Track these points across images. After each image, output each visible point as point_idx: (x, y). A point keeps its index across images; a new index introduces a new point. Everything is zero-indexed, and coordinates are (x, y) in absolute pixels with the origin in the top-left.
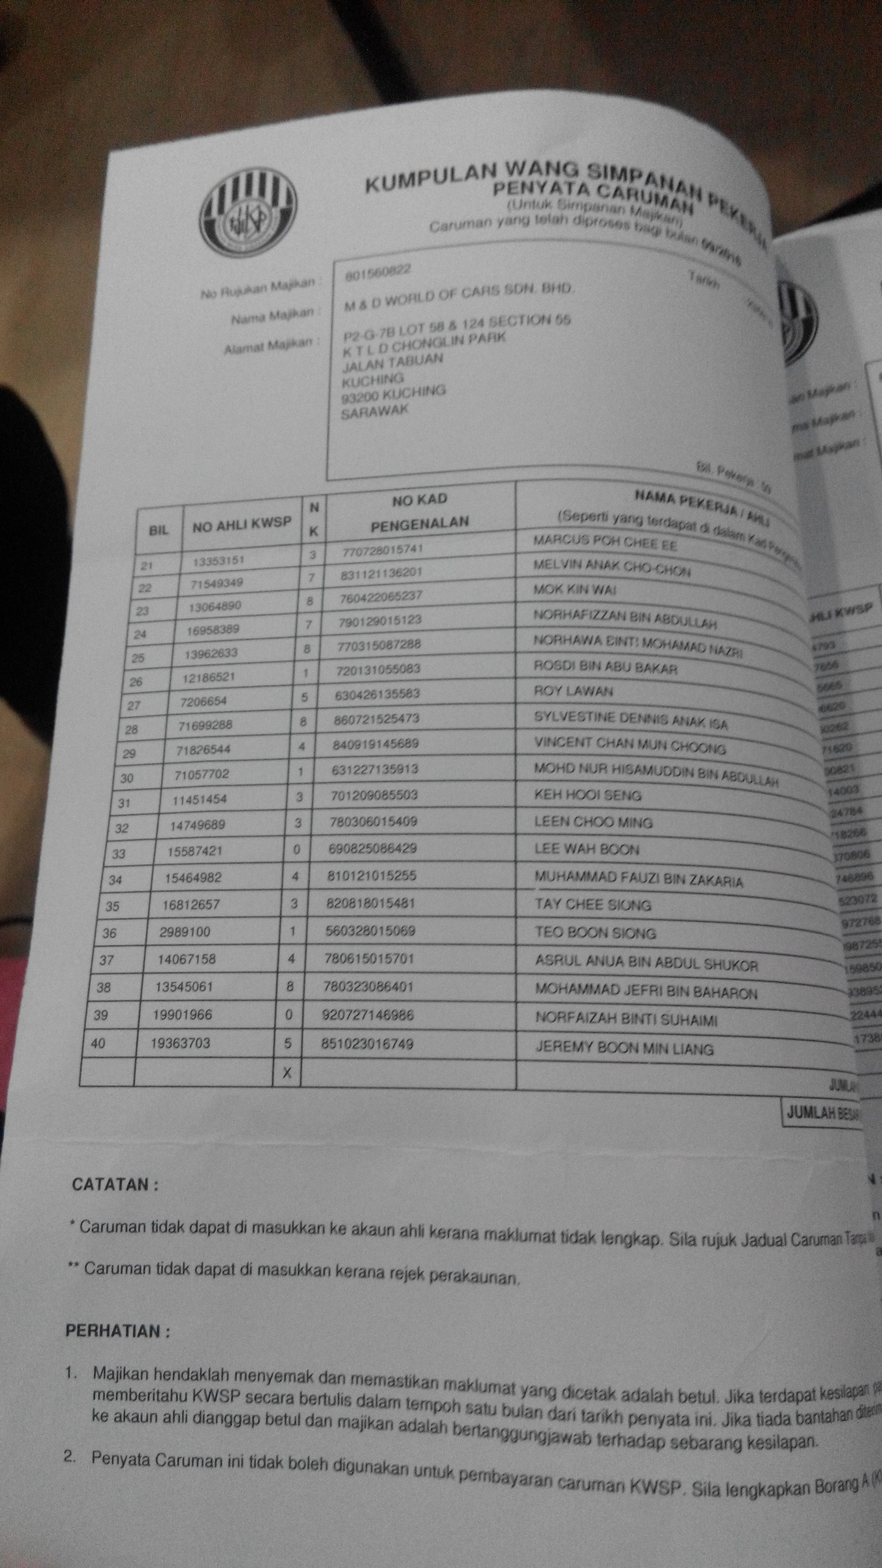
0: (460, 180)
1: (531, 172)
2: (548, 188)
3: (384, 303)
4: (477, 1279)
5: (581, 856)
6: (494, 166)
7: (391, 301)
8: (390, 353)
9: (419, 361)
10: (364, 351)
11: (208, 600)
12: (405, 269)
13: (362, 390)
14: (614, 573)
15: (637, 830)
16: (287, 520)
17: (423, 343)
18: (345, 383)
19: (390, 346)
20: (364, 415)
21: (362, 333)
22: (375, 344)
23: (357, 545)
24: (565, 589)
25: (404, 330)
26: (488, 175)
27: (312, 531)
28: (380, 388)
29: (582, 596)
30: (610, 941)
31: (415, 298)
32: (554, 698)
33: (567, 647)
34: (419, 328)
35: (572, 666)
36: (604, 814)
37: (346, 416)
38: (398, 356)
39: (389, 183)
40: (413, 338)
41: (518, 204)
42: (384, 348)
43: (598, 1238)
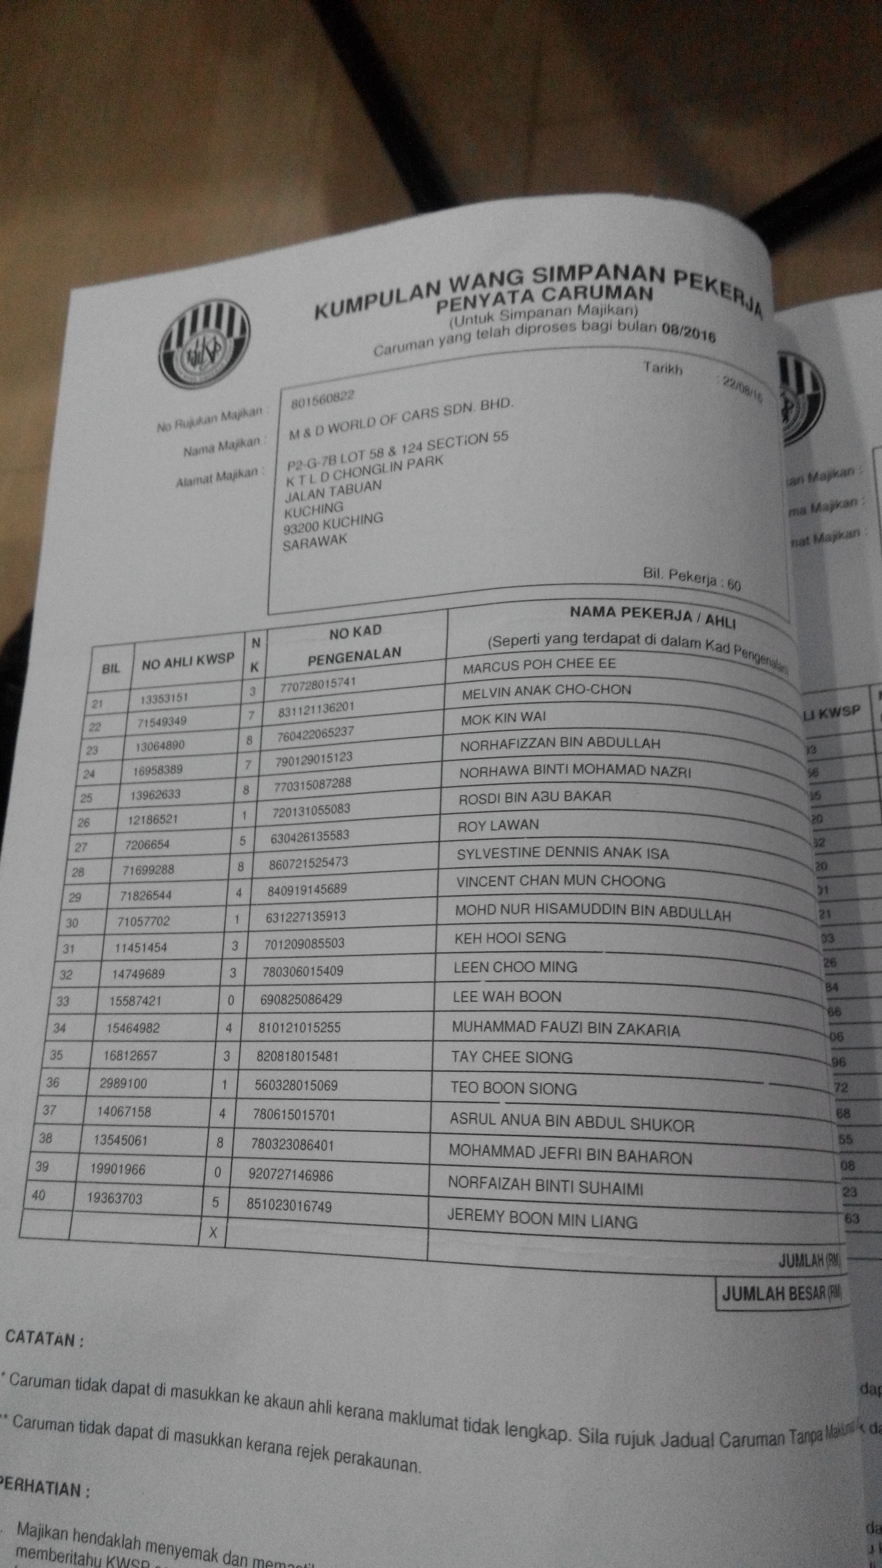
0: (405, 301)
1: (474, 287)
2: (490, 301)
3: (327, 430)
4: (379, 1463)
5: (499, 1004)
6: (439, 283)
7: (334, 428)
8: (332, 482)
9: (359, 489)
10: (307, 480)
11: (154, 739)
12: (350, 395)
13: (303, 520)
14: (546, 697)
15: (560, 975)
16: (230, 656)
17: (363, 470)
18: (287, 513)
19: (331, 475)
20: (304, 546)
21: (305, 462)
22: (316, 473)
23: (293, 680)
24: (492, 718)
25: (345, 459)
26: (432, 292)
27: (254, 667)
28: (320, 518)
29: (511, 725)
30: (527, 1097)
31: (356, 424)
32: (478, 834)
33: (494, 779)
34: (359, 454)
35: (497, 798)
36: (524, 958)
37: (288, 547)
38: (338, 484)
39: (337, 309)
40: (352, 466)
41: (460, 321)
42: (325, 477)
43: (501, 1428)
